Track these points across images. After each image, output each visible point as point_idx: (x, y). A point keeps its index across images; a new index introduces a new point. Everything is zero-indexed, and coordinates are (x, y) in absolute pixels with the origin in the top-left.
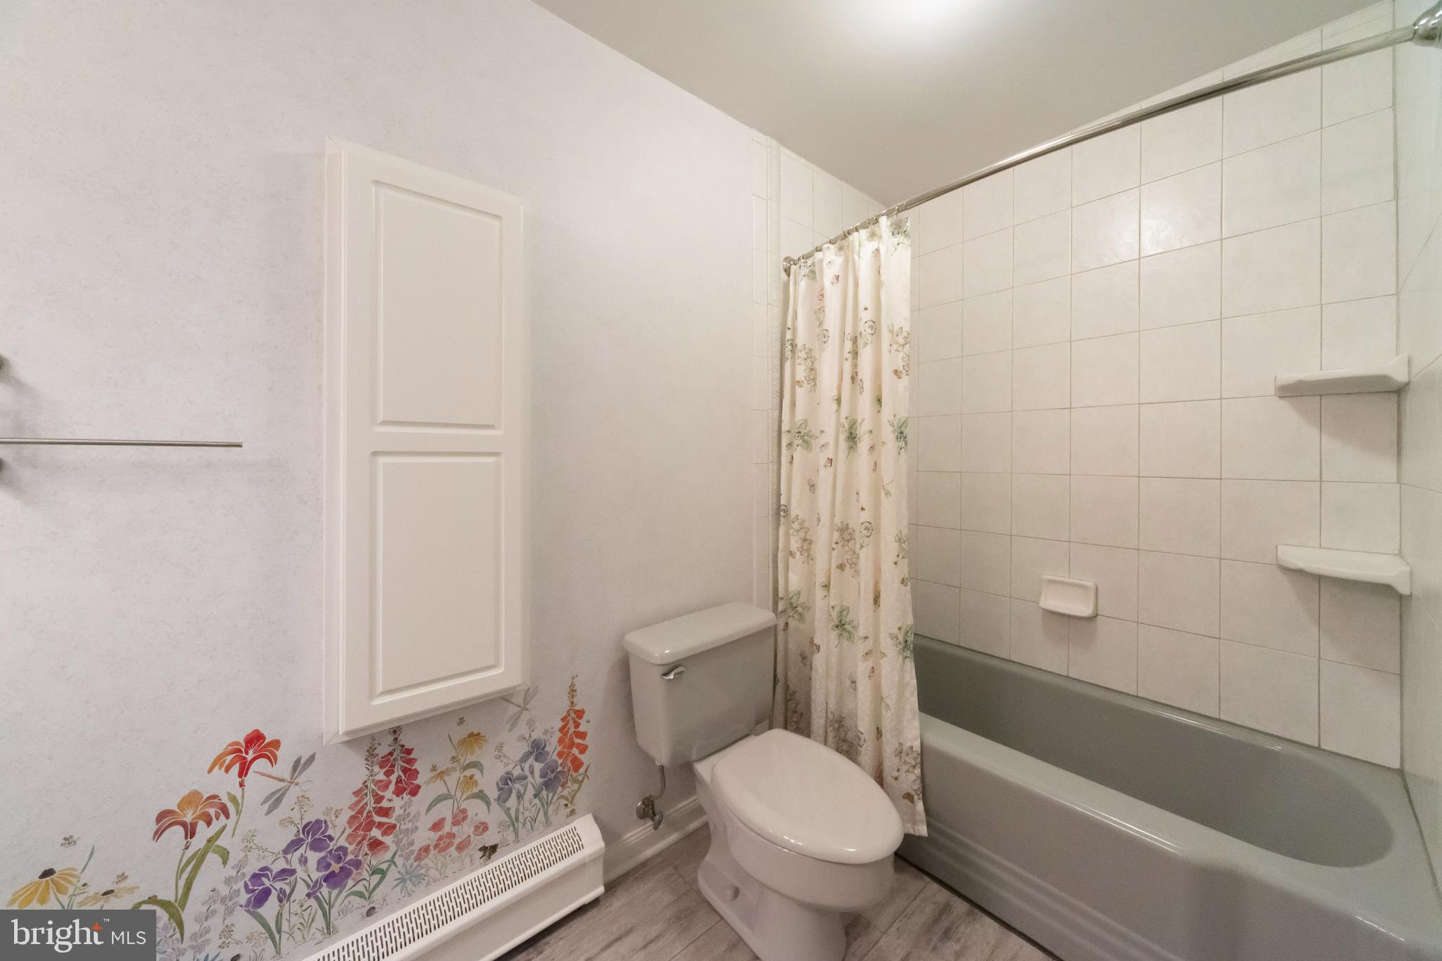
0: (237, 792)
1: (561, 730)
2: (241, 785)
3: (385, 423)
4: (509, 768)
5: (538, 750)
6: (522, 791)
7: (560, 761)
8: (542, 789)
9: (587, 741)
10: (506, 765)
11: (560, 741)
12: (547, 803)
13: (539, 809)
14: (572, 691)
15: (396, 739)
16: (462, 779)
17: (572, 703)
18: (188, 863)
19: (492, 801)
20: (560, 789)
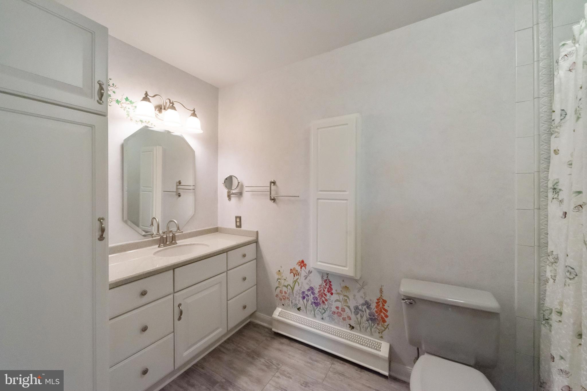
0: (300, 271)
1: (377, 303)
2: (301, 271)
3: (321, 191)
4: (358, 305)
5: (367, 304)
6: (362, 316)
7: (376, 315)
8: (369, 320)
9: (388, 314)
10: (357, 303)
11: (377, 307)
12: (371, 327)
13: (368, 326)
14: (381, 291)
15: (327, 277)
16: (343, 299)
17: (381, 295)
18: (294, 282)
19: (352, 312)
20: (376, 325)
